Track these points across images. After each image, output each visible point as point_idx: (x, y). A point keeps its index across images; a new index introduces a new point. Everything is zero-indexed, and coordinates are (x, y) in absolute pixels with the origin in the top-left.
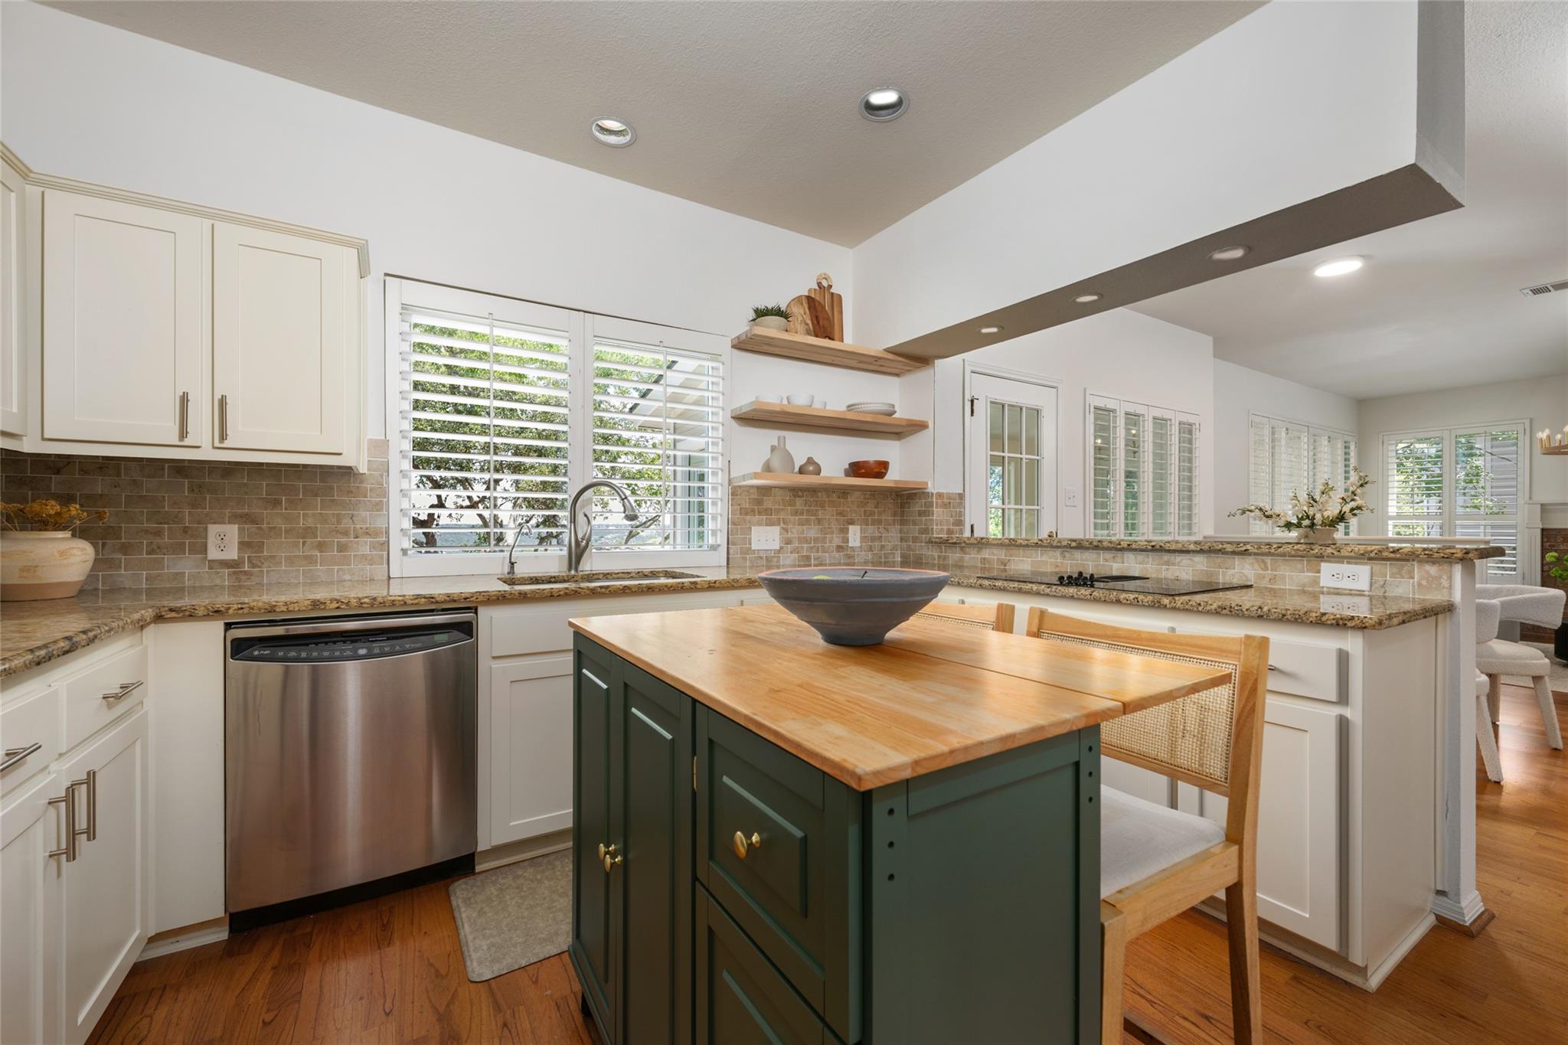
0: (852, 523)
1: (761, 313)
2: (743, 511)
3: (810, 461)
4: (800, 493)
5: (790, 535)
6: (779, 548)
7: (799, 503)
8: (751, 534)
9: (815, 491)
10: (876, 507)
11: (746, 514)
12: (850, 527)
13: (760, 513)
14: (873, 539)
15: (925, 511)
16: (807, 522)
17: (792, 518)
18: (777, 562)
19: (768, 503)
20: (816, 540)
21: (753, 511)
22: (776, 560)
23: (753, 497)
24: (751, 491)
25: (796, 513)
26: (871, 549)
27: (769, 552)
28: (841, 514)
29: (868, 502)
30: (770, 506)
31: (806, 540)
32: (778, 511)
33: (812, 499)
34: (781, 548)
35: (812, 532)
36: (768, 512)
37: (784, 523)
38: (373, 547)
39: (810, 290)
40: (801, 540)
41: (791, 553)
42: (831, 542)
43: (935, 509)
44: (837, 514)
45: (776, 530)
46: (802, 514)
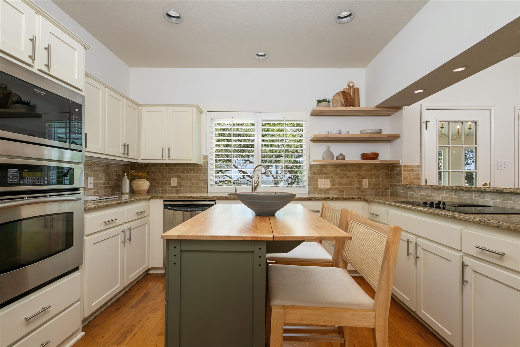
0: (364, 178)
1: (320, 102)
2: (314, 174)
3: (341, 154)
4: (339, 167)
5: (334, 182)
6: (329, 187)
7: (339, 170)
8: (318, 182)
9: (346, 166)
10: (377, 171)
11: (316, 175)
12: (363, 180)
13: (321, 174)
14: (375, 185)
15: (399, 173)
16: (342, 178)
17: (335, 176)
18: (329, 193)
19: (325, 171)
20: (346, 185)
21: (318, 174)
22: (328, 192)
23: (318, 168)
24: (318, 166)
25: (337, 174)
26: (374, 189)
27: (325, 189)
28: (359, 174)
29: (372, 170)
30: (326, 172)
31: (342, 185)
32: (329, 174)
33: (344, 169)
34: (331, 187)
35: (345, 182)
36: (324, 174)
37: (332, 178)
38: (204, 184)
39: (344, 89)
40: (339, 184)
41: (335, 189)
42: (353, 185)
43: (402, 172)
44: (357, 175)
45: (328, 181)
46: (340, 174)
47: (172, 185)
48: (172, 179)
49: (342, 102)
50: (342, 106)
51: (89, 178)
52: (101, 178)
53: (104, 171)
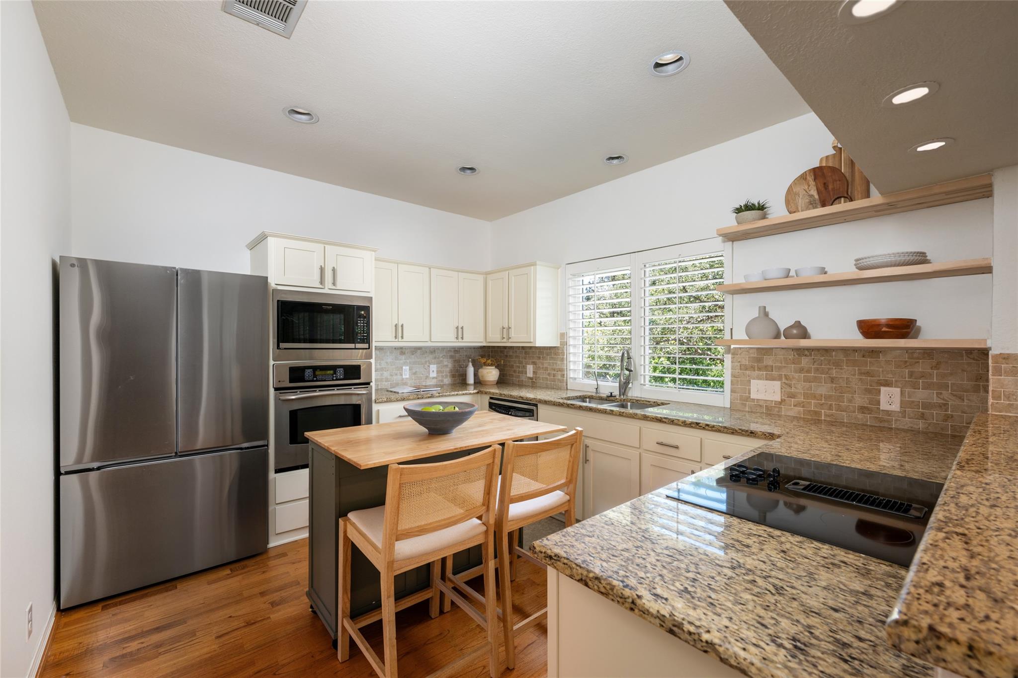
0: (887, 384)
2: (742, 367)
3: (798, 325)
4: (806, 352)
5: (793, 390)
6: (780, 400)
7: (805, 362)
8: (750, 386)
10: (937, 366)
11: (746, 369)
12: (883, 389)
13: (759, 369)
14: (926, 406)
16: (816, 379)
17: (796, 375)
18: (779, 412)
19: (769, 361)
20: (828, 397)
21: (753, 368)
22: (777, 409)
23: (752, 355)
24: (751, 351)
25: (801, 370)
26: (922, 416)
27: (768, 402)
28: (868, 374)
29: (918, 362)
30: (770, 363)
31: (814, 397)
32: (780, 368)
33: (823, 358)
34: (783, 401)
35: (823, 389)
36: (766, 368)
37: (786, 379)
38: (561, 376)
39: (821, 160)
40: (806, 396)
41: (795, 406)
42: (850, 401)
43: (990, 377)
44: (861, 374)
45: (777, 384)
46: (809, 371)
47: (528, 375)
48: (528, 366)
49: (812, 196)
50: (812, 205)
51: (431, 366)
52: (447, 366)
53: (451, 357)
